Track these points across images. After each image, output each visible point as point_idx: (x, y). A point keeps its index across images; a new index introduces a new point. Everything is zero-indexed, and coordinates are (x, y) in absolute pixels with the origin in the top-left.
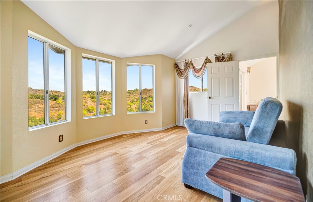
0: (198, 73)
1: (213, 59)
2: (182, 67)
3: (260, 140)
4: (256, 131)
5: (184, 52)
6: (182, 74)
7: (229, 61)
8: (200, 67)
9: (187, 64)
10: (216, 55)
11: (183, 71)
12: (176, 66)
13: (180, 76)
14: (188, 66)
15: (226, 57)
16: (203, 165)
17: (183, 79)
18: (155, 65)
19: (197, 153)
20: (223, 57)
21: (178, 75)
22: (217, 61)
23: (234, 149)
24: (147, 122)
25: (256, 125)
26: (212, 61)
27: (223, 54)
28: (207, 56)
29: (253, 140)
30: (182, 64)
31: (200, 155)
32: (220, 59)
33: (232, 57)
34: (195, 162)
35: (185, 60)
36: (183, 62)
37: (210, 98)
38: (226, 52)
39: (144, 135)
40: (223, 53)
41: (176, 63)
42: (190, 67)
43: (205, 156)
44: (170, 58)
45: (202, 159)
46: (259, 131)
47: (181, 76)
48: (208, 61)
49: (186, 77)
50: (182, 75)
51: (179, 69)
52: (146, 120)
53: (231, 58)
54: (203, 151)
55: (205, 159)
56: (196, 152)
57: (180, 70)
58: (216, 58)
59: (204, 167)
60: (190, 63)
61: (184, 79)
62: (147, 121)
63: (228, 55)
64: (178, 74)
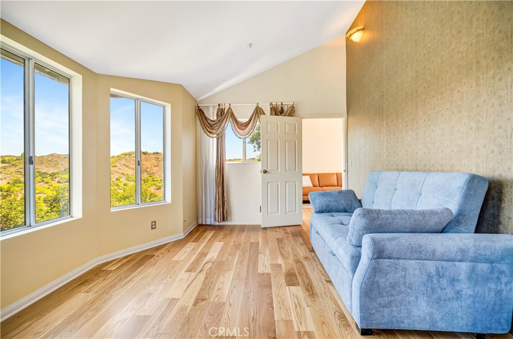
0: (243, 129)
1: (267, 110)
2: (212, 115)
3: (466, 229)
4: (461, 217)
5: (217, 90)
6: (212, 129)
7: (290, 116)
8: (247, 120)
9: (221, 113)
10: (271, 104)
11: (214, 123)
12: (200, 113)
13: (208, 133)
14: (224, 116)
15: (285, 109)
16: (402, 285)
17: (213, 137)
18: (170, 105)
19: (390, 267)
20: (282, 109)
21: (203, 131)
22: (274, 114)
23: (455, 248)
24: (155, 225)
25: (461, 207)
26: (266, 113)
27: (282, 105)
28: (258, 104)
29: (457, 229)
30: (211, 109)
31: (397, 268)
32: (278, 111)
33: (294, 111)
34: (387, 283)
35: (219, 105)
36: (214, 107)
37: (265, 172)
38: (286, 101)
39: (156, 254)
40: (282, 103)
41: (198, 107)
42: (229, 117)
43: (405, 269)
44: (191, 95)
45: (400, 275)
46: (465, 216)
47: (210, 132)
48: (258, 112)
49: (220, 135)
50: (214, 131)
51: (206, 118)
52: (154, 220)
53: (292, 112)
54: (400, 260)
55: (405, 274)
56: (388, 266)
57: (209, 121)
58: (271, 108)
59: (403, 288)
60: (228, 111)
61: (215, 140)
62: (155, 222)
63: (289, 106)
64: (203, 129)
